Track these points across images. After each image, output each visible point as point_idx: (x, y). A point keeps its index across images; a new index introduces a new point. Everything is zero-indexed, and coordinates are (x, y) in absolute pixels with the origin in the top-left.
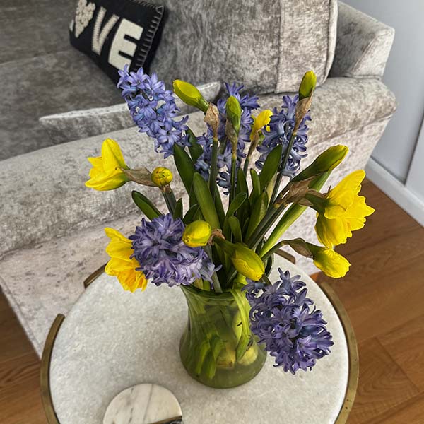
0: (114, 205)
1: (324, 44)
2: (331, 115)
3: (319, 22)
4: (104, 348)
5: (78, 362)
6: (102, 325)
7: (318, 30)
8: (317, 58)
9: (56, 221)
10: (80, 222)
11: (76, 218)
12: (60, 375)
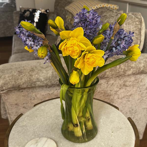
0: (50, 78)
1: (139, 37)
2: (141, 63)
3: (137, 28)
4: (34, 125)
5: (23, 128)
6: (36, 118)
7: (137, 31)
8: (136, 42)
9: (29, 79)
10: (37, 82)
11: (36, 80)
12: (14, 131)
